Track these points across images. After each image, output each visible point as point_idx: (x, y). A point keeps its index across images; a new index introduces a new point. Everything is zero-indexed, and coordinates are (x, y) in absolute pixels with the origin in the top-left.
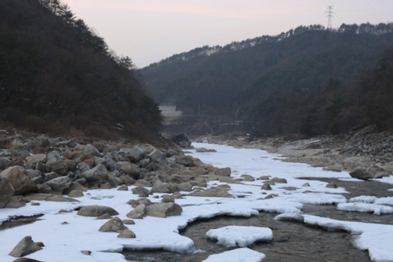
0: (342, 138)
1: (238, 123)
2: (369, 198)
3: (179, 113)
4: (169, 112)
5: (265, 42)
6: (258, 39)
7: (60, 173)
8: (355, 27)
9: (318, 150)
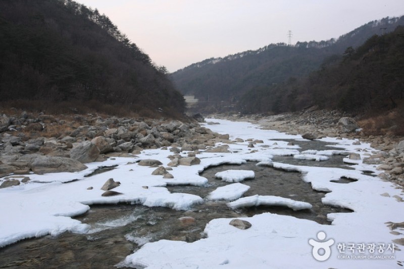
0: (298, 114)
1: (233, 106)
3: (196, 101)
4: (190, 99)
5: (249, 55)
6: (245, 53)
7: (126, 140)
8: (305, 43)
9: (282, 122)
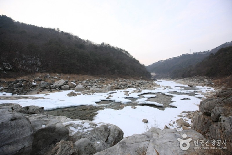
0: (191, 78)
1: (168, 76)
2: (186, 90)
3: (156, 74)
4: (153, 74)
5: (175, 58)
6: (173, 58)
7: (124, 85)
8: (197, 53)
9: (184, 81)
